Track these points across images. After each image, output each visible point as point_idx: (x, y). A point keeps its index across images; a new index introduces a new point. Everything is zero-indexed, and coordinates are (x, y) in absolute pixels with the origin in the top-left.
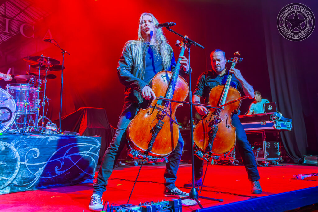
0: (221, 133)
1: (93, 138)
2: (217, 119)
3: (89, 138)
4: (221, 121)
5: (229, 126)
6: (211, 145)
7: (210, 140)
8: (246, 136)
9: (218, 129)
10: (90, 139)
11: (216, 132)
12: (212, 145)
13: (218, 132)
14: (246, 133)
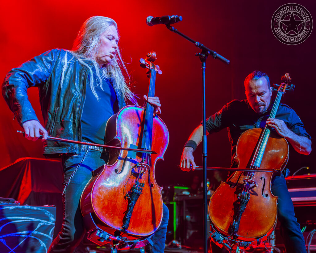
0: (254, 206)
1: (43, 208)
2: (249, 182)
3: (35, 208)
4: (255, 186)
5: (267, 195)
6: (236, 223)
7: (236, 216)
8: (293, 210)
9: (249, 199)
10: (37, 210)
11: (246, 203)
12: (239, 224)
13: (248, 203)
14: (294, 205)
